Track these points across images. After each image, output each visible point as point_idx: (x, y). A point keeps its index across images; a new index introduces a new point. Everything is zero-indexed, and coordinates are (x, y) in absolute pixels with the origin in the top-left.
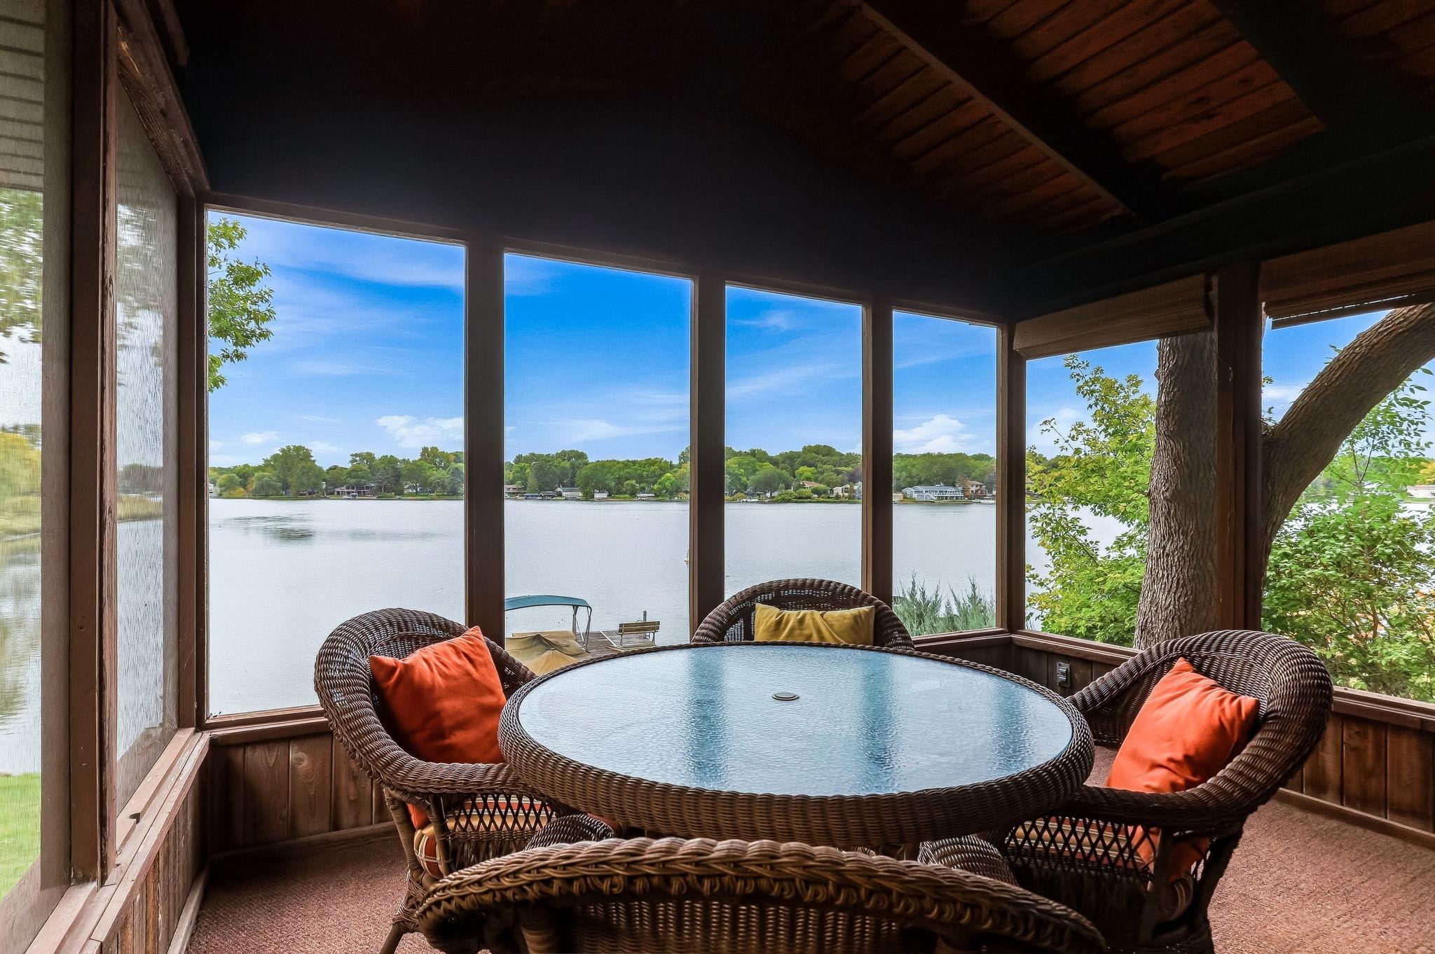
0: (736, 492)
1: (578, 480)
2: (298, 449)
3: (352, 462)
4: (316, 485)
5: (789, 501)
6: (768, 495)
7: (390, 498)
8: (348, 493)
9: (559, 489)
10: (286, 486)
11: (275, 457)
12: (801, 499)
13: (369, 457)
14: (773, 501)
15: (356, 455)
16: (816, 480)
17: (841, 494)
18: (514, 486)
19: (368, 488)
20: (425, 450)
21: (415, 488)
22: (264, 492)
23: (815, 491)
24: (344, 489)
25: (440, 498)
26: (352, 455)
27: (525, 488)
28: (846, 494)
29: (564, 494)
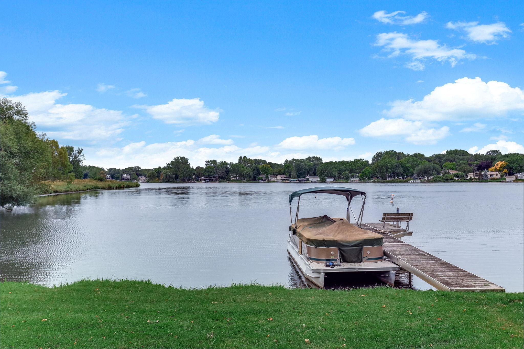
0: (407, 177)
1: (317, 172)
2: (182, 158)
3: (206, 165)
4: (190, 176)
5: (440, 181)
6: (426, 178)
7: (225, 182)
8: (205, 180)
9: (307, 177)
10: (177, 177)
11: (172, 162)
12: (447, 180)
13: (214, 162)
14: (430, 181)
15: (208, 161)
16: (455, 169)
17: (473, 177)
18: (285, 176)
19: (214, 177)
20: (240, 158)
21: (236, 177)
22: (167, 180)
23: (456, 176)
24: (203, 178)
25: (248, 182)
26: (206, 162)
27: (290, 177)
28: (477, 177)
29: (310, 179)
